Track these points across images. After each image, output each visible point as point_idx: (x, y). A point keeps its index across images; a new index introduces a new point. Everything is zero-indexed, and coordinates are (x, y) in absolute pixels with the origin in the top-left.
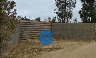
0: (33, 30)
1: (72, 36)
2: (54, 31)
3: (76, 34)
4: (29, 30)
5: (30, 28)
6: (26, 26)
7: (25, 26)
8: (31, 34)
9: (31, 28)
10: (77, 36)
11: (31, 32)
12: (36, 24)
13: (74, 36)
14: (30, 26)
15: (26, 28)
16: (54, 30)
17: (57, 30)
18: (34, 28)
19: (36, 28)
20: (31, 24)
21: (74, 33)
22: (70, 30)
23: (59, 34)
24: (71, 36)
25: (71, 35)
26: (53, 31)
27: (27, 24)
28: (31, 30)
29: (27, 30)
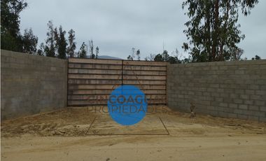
0: (104, 82)
1: (226, 105)
2: (173, 88)
3: (240, 102)
4: (92, 82)
5: (95, 77)
6: (86, 72)
7: (81, 71)
8: (97, 92)
9: (100, 77)
10: (245, 107)
11: (98, 87)
12: (112, 67)
13: (232, 106)
14: (95, 72)
15: (84, 77)
16: (172, 84)
17: (180, 85)
18: (107, 77)
19: (112, 77)
20: (98, 67)
21: (233, 96)
22: (220, 84)
23: (187, 97)
24: (222, 104)
25: (223, 102)
26: (171, 87)
27: (86, 67)
28: (98, 82)
29: (87, 82)
